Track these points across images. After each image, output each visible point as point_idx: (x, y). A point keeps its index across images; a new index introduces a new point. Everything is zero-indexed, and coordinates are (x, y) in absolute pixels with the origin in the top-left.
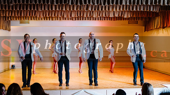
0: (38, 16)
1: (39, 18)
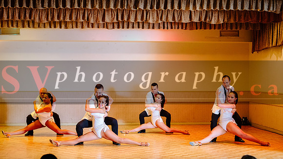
1: (39, 24)
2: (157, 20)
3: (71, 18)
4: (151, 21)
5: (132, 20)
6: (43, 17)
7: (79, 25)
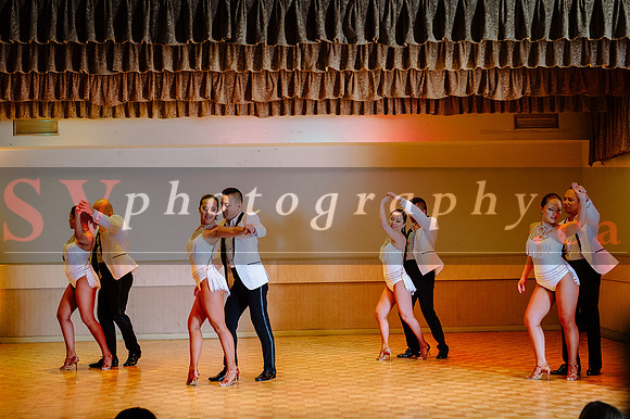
0: (97, 100)
1: (102, 109)
2: (371, 95)
3: (173, 93)
4: (356, 97)
5: (314, 95)
6: (111, 94)
7: (193, 109)
